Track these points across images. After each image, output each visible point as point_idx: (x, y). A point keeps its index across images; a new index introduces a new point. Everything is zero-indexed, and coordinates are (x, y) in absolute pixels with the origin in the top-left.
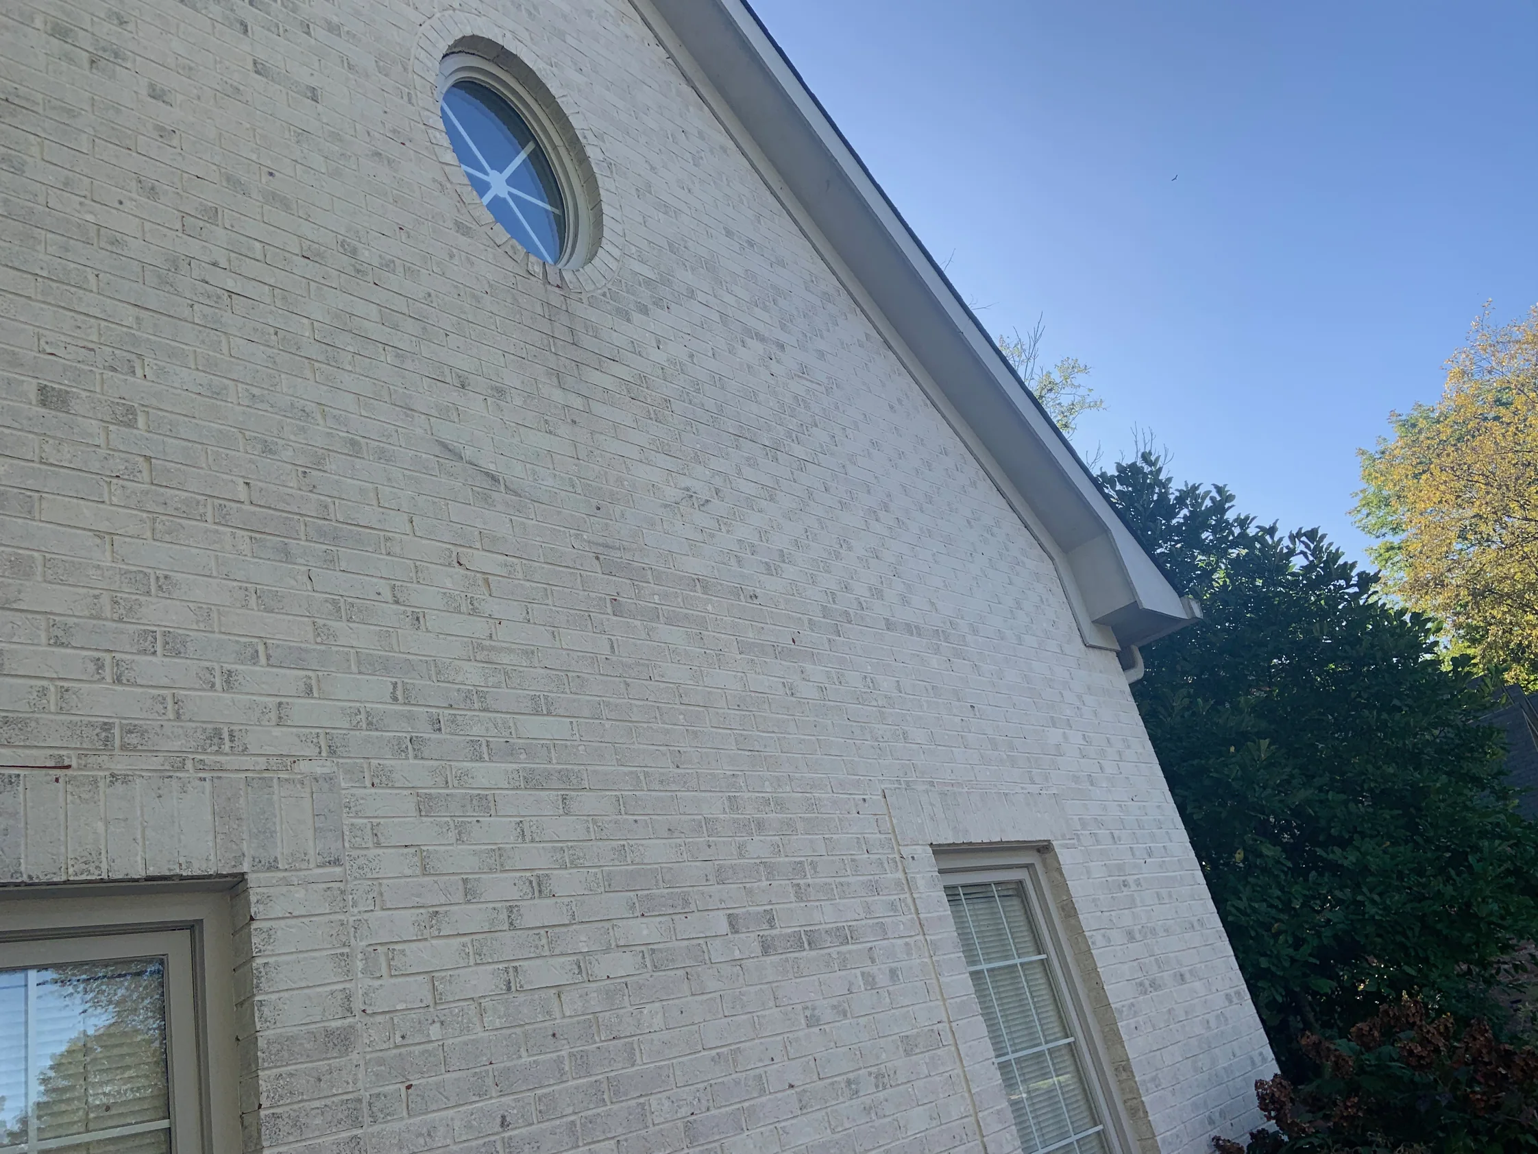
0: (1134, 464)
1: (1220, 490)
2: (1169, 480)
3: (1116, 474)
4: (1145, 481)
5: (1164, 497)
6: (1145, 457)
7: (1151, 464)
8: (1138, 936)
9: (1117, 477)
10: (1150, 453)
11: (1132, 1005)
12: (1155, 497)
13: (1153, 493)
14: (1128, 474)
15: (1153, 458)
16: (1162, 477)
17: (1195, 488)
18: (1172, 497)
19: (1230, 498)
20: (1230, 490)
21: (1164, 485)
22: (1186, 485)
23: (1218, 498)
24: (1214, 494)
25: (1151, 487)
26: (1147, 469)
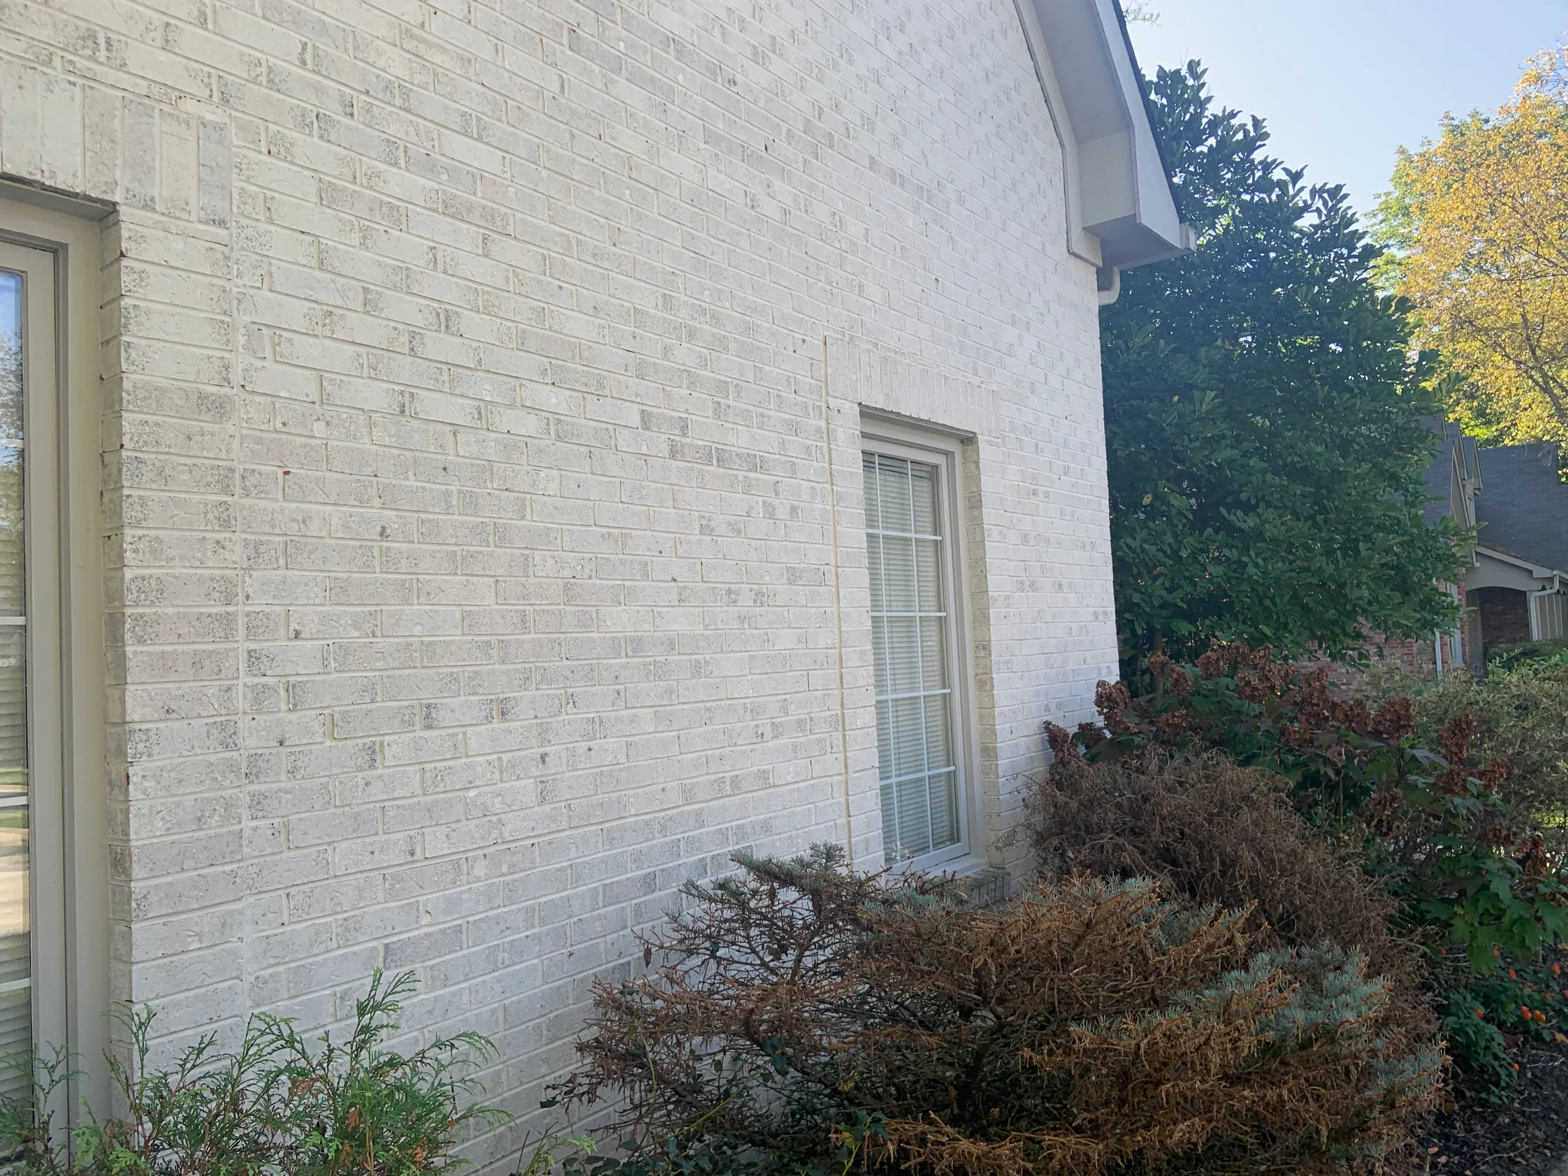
0: (1178, 71)
1: (1257, 123)
2: (1209, 99)
3: (1155, 80)
4: (1183, 93)
5: (1197, 117)
6: (1192, 65)
7: (1196, 77)
8: (1032, 542)
9: (1157, 84)
10: (1198, 63)
11: (1008, 597)
12: (1188, 117)
13: (1186, 111)
14: (1170, 81)
15: (1199, 70)
16: (1203, 95)
17: (1233, 115)
18: (1204, 121)
19: (1266, 136)
20: (1268, 127)
21: (1202, 104)
22: (1224, 111)
23: (1252, 134)
24: (1250, 127)
25: (1188, 103)
26: (1190, 82)
